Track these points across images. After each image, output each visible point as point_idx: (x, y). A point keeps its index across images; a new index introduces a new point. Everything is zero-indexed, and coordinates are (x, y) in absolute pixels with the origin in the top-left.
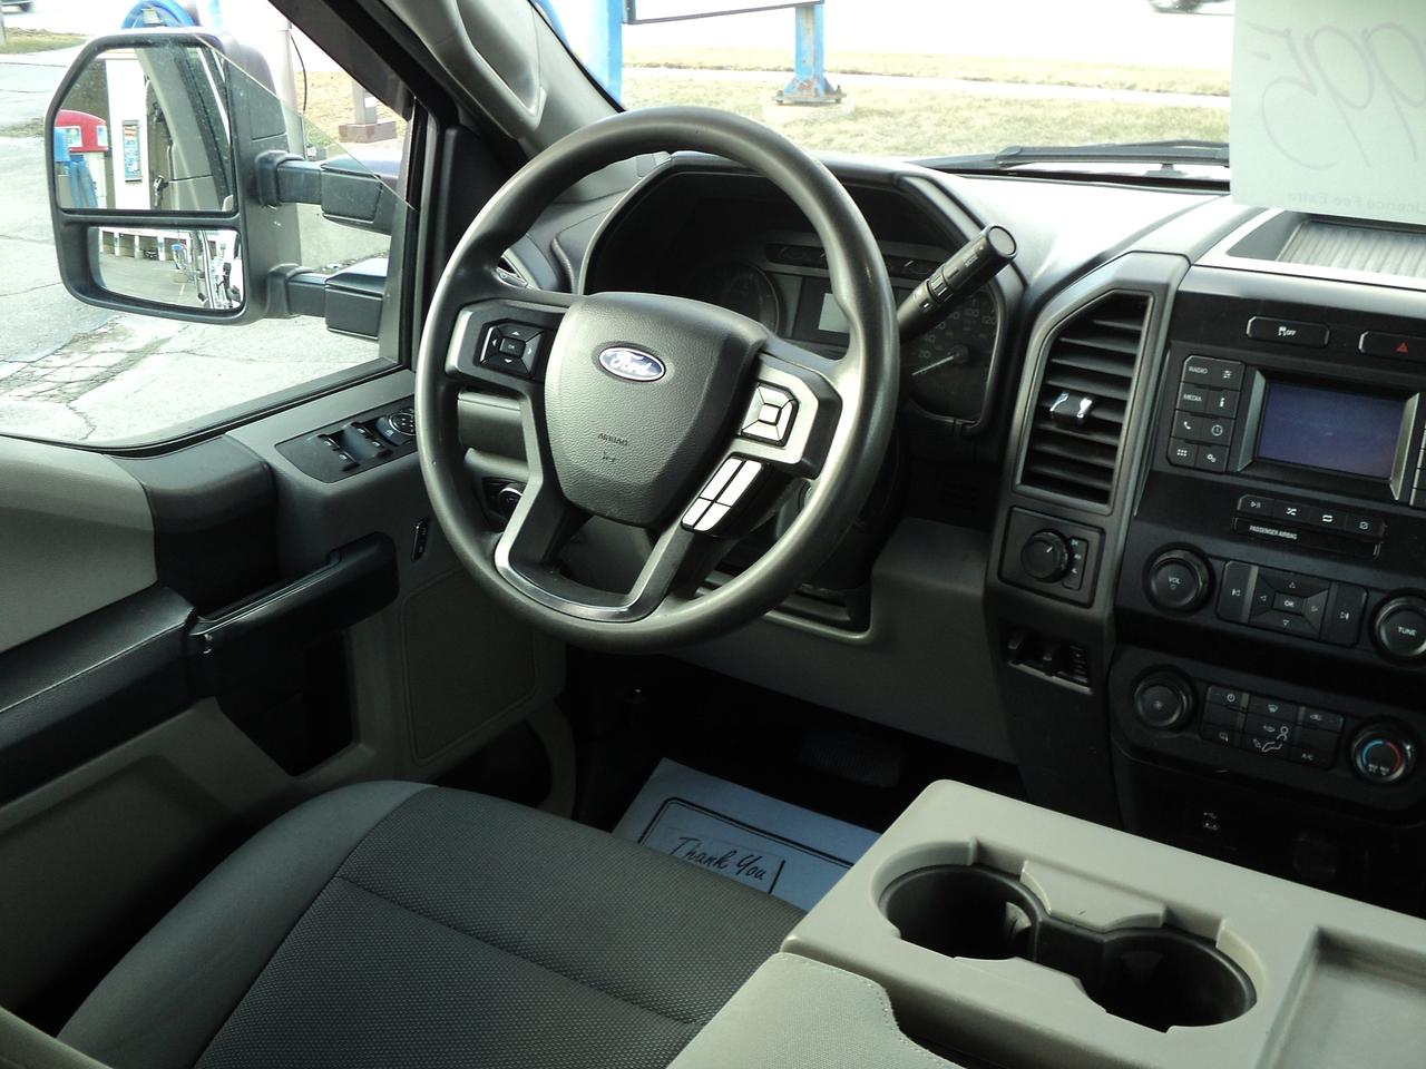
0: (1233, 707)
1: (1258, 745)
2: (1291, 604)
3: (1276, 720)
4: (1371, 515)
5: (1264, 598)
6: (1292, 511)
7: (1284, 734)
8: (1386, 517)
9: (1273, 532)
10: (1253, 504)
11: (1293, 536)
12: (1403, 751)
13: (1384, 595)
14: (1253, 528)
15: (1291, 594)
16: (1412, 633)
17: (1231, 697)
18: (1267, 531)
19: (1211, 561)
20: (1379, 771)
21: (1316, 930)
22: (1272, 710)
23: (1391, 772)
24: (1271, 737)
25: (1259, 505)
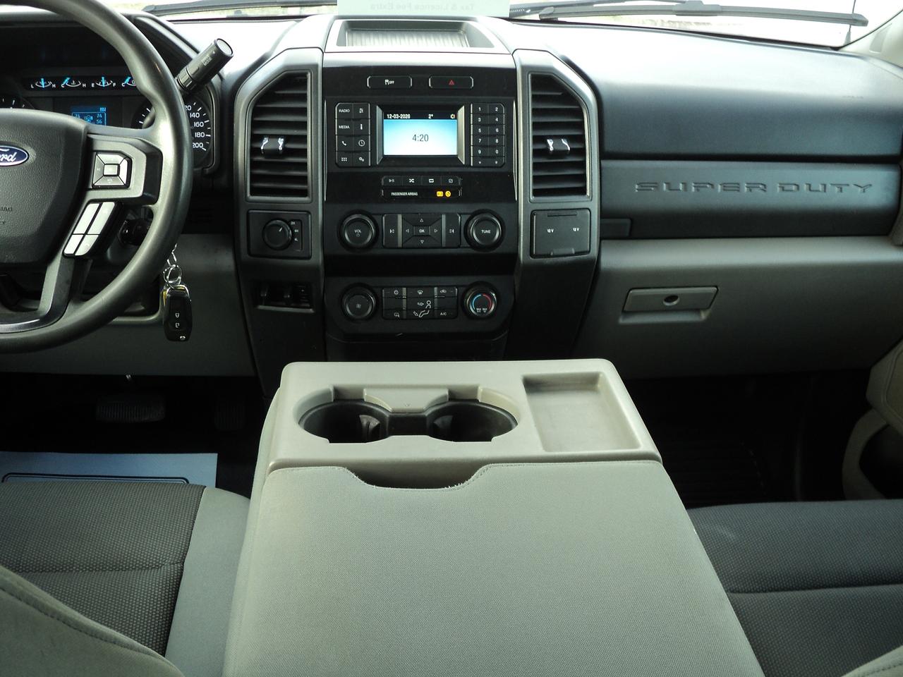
0: (400, 297)
1: (416, 314)
2: (423, 231)
3: (423, 298)
4: (452, 174)
5: (408, 231)
6: (412, 181)
7: (429, 305)
8: (461, 174)
9: (404, 194)
10: (390, 181)
11: (416, 194)
12: (492, 297)
13: (469, 216)
14: (393, 194)
15: (422, 226)
16: (489, 232)
17: (396, 292)
18: (401, 194)
19: (374, 216)
20: (482, 311)
21: (522, 378)
22: (420, 293)
23: (488, 310)
24: (423, 308)
25: (393, 181)
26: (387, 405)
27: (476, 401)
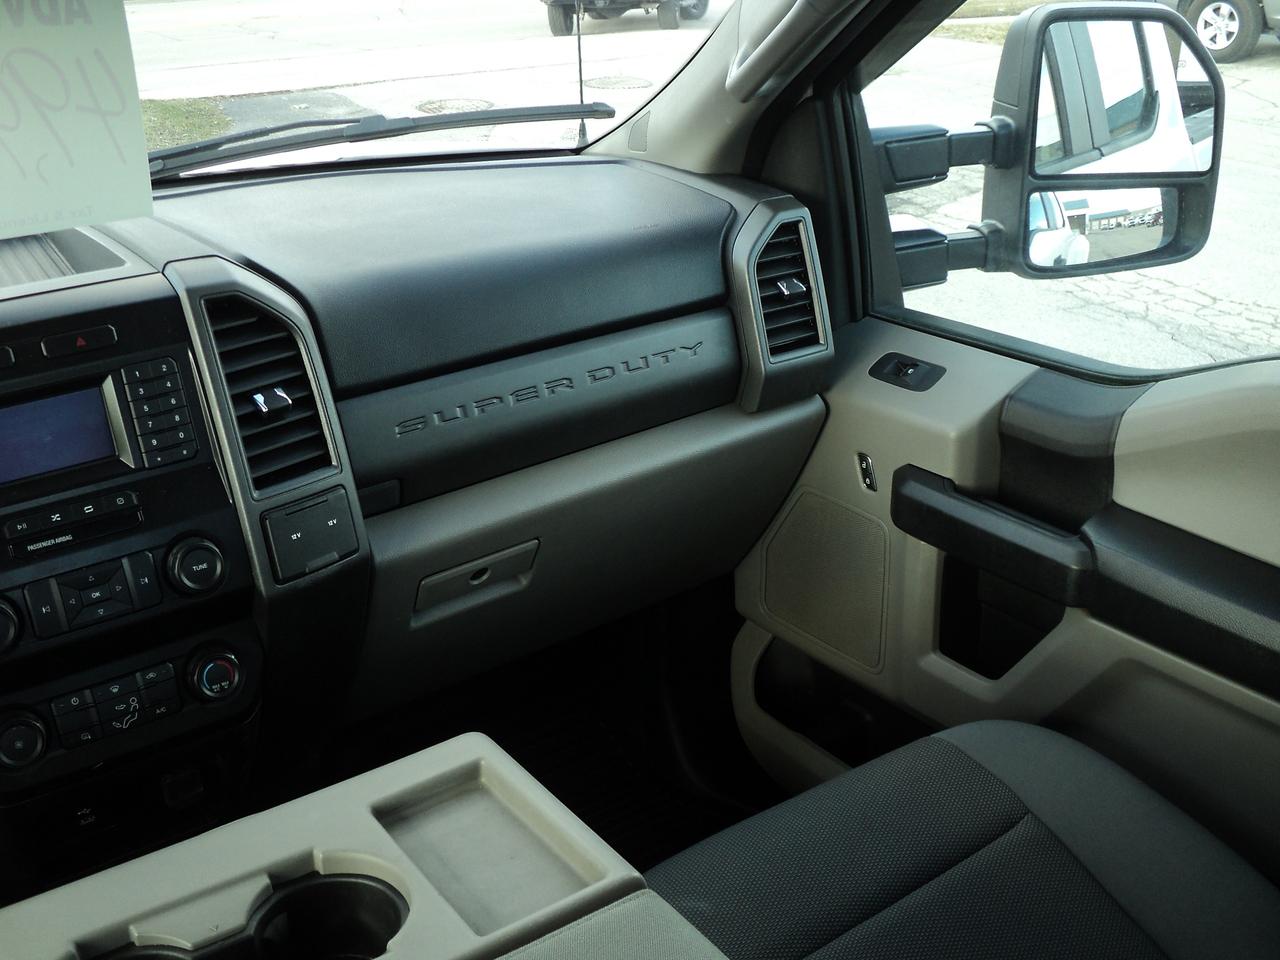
0: (83, 707)
1: (118, 725)
2: (98, 594)
3: (122, 697)
4: (120, 490)
5: (73, 601)
6: (56, 517)
7: (134, 704)
8: (133, 486)
9: (50, 543)
10: (19, 527)
11: (69, 538)
12: (230, 661)
13: (164, 549)
14: (31, 548)
15: (94, 586)
16: (205, 566)
17: (75, 701)
18: (45, 544)
19: (9, 594)
20: (222, 687)
21: (369, 809)
22: (115, 690)
23: (231, 683)
24: (125, 713)
25: (25, 525)
26: (180, 940)
27: (316, 874)
